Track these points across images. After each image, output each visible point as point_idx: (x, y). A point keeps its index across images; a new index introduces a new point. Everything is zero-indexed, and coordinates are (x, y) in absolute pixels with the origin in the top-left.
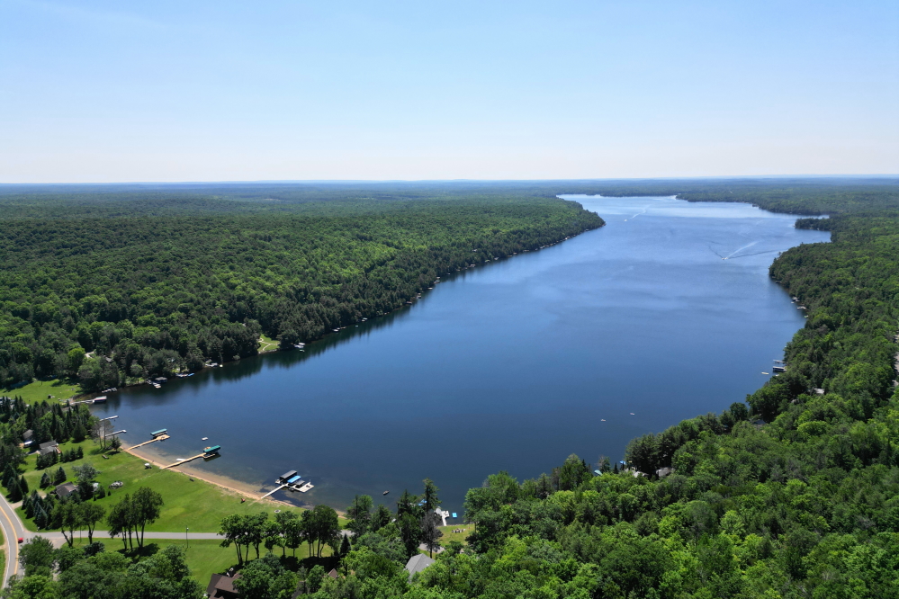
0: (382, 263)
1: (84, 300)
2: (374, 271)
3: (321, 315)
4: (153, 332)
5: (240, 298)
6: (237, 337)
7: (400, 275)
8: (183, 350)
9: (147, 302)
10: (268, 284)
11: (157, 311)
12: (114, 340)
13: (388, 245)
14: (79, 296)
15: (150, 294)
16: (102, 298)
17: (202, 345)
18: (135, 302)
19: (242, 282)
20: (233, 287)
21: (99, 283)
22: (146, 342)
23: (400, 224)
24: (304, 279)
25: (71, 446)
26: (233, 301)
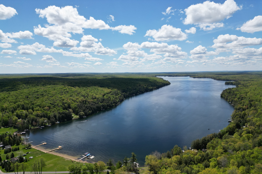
0: (107, 94)
1: (17, 104)
3: (91, 108)
4: (39, 113)
5: (66, 103)
6: (66, 114)
7: (113, 97)
8: (49, 118)
9: (37, 104)
10: (74, 99)
11: (40, 107)
12: (27, 115)
17: (55, 116)
18: (33, 104)
21: (21, 99)
22: (37, 116)
24: (85, 98)
25: (15, 147)
26: (63, 104)
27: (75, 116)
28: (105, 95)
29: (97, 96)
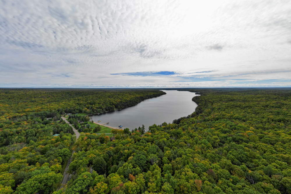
1: (87, 102)
2: (132, 99)
3: (124, 105)
4: (98, 106)
6: (111, 108)
7: (136, 100)
8: (102, 109)
10: (116, 100)
11: (98, 104)
12: (91, 108)
13: (134, 96)
15: (97, 101)
17: (105, 109)
19: (112, 100)
20: (110, 101)
21: (89, 99)
23: (135, 93)
24: (121, 100)
25: (85, 122)
26: (110, 102)
27: (116, 109)
29: (127, 99)
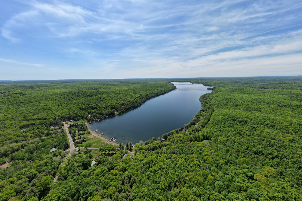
0: (137, 98)
1: (90, 106)
2: (136, 100)
3: (125, 108)
4: (99, 111)
5: (113, 105)
6: (111, 112)
7: (140, 100)
8: (103, 115)
9: (99, 106)
10: (118, 102)
11: (100, 108)
12: (93, 113)
13: (139, 94)
14: (89, 105)
15: (99, 105)
16: (92, 105)
17: (106, 114)
18: (97, 106)
19: (114, 102)
20: (112, 103)
22: (97, 113)
24: (124, 101)
25: (84, 132)
27: (117, 113)
28: (135, 99)
29: (131, 100)
